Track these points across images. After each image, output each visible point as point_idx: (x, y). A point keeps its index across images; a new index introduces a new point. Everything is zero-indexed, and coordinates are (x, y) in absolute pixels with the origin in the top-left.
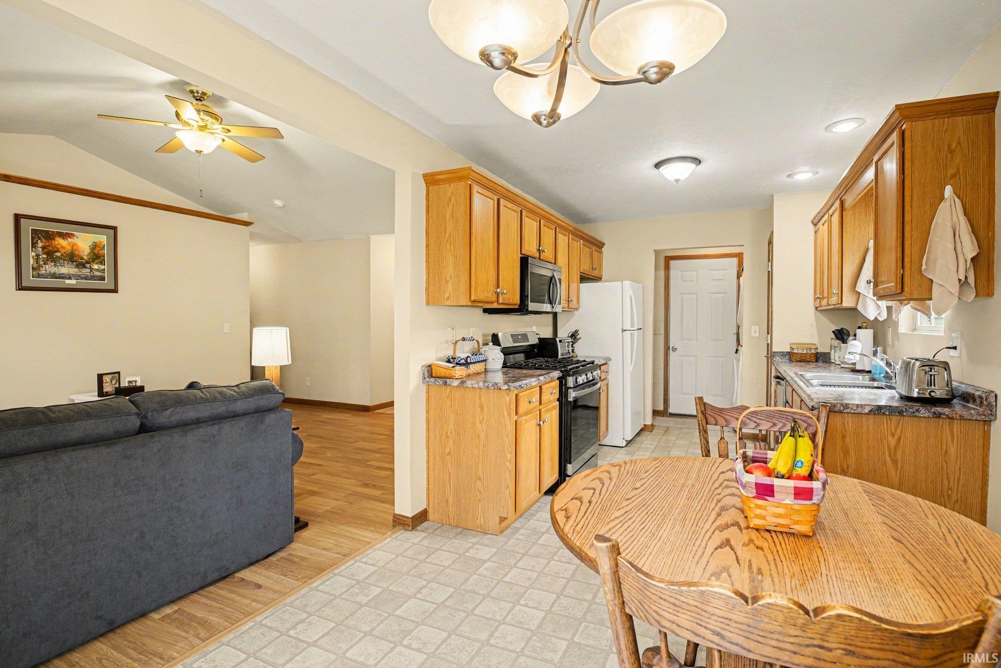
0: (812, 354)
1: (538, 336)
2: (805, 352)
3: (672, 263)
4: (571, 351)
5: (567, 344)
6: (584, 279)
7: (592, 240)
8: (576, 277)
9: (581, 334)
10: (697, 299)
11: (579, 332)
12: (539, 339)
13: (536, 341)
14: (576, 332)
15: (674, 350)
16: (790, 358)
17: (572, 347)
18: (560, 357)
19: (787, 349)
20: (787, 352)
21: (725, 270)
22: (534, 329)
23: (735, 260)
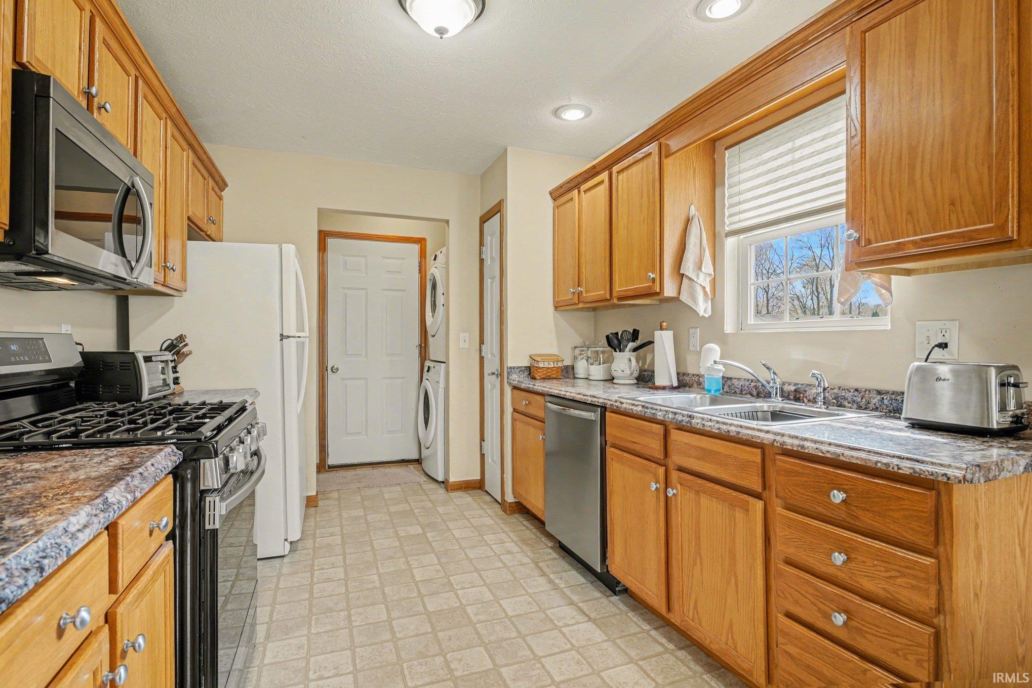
0: (558, 368)
1: (80, 348)
2: (552, 365)
3: (330, 241)
4: (170, 381)
5: (160, 366)
6: (196, 232)
7: (210, 165)
8: (179, 227)
9: (192, 345)
10: (367, 295)
11: (187, 341)
12: (84, 354)
13: (75, 360)
14: (181, 338)
15: (334, 370)
16: (530, 374)
17: (175, 372)
18: (145, 396)
19: (526, 363)
20: (526, 367)
21: (403, 259)
22: (65, 329)
23: (416, 247)
